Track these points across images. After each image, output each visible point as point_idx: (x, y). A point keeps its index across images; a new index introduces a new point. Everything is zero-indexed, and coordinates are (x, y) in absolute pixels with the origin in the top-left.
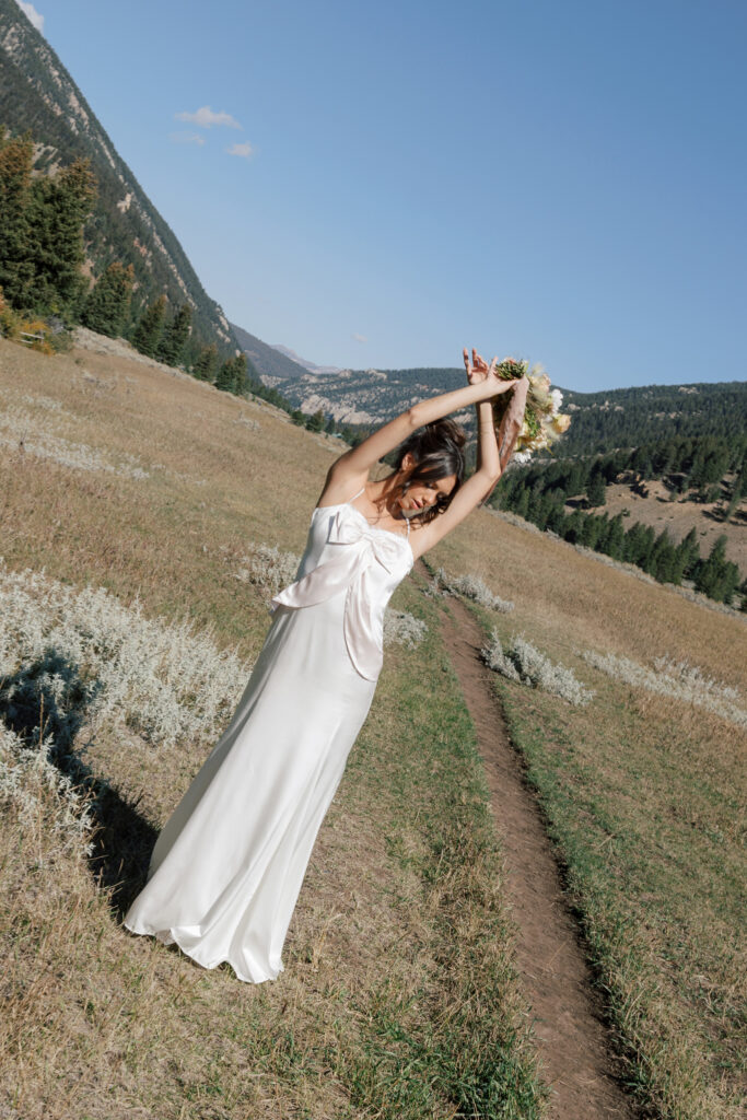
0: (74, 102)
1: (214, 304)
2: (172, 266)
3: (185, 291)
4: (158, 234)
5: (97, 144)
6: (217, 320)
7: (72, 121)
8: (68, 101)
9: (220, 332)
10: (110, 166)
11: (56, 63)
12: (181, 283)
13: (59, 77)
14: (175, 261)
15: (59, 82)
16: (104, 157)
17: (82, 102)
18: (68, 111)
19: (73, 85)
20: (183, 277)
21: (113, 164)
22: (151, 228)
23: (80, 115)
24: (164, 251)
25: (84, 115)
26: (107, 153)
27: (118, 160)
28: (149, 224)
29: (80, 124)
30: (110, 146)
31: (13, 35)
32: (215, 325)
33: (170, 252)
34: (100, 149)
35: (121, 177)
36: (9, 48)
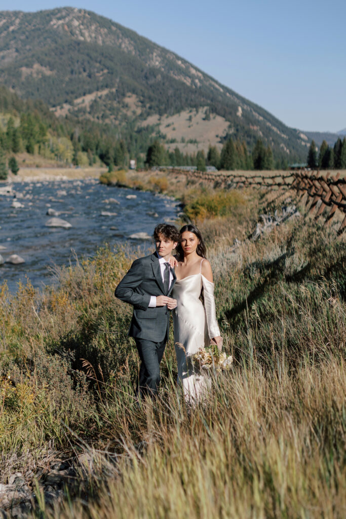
0: (193, 71)
1: (295, 130)
2: (268, 124)
3: (279, 132)
4: (255, 111)
5: (210, 85)
6: (299, 138)
7: (197, 81)
8: (190, 72)
9: (303, 143)
10: (221, 92)
11: (178, 58)
12: (275, 129)
13: (182, 63)
14: (269, 121)
15: (183, 66)
16: (217, 89)
17: (197, 69)
18: (192, 77)
19: (189, 63)
20: (274, 125)
21: (221, 90)
22: (251, 111)
23: (198, 76)
24: (261, 118)
25: (200, 74)
26: (217, 86)
27: (223, 87)
28: (249, 109)
29: (200, 81)
30: (216, 82)
31: (156, 56)
32: (299, 141)
33: (264, 117)
34: (213, 87)
35: (228, 94)
36: (157, 63)
